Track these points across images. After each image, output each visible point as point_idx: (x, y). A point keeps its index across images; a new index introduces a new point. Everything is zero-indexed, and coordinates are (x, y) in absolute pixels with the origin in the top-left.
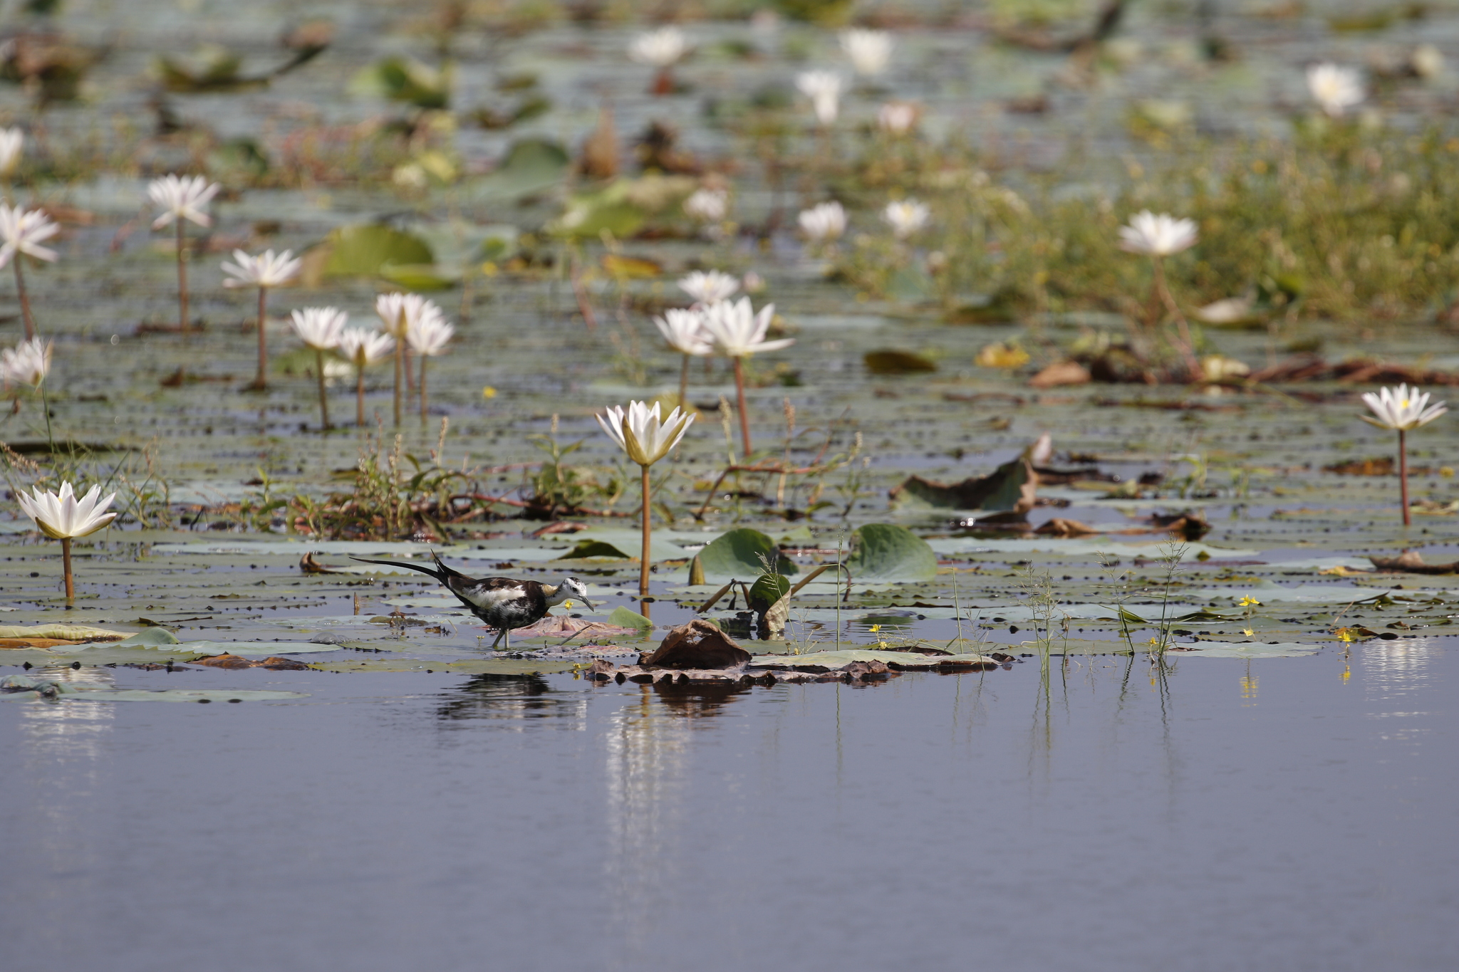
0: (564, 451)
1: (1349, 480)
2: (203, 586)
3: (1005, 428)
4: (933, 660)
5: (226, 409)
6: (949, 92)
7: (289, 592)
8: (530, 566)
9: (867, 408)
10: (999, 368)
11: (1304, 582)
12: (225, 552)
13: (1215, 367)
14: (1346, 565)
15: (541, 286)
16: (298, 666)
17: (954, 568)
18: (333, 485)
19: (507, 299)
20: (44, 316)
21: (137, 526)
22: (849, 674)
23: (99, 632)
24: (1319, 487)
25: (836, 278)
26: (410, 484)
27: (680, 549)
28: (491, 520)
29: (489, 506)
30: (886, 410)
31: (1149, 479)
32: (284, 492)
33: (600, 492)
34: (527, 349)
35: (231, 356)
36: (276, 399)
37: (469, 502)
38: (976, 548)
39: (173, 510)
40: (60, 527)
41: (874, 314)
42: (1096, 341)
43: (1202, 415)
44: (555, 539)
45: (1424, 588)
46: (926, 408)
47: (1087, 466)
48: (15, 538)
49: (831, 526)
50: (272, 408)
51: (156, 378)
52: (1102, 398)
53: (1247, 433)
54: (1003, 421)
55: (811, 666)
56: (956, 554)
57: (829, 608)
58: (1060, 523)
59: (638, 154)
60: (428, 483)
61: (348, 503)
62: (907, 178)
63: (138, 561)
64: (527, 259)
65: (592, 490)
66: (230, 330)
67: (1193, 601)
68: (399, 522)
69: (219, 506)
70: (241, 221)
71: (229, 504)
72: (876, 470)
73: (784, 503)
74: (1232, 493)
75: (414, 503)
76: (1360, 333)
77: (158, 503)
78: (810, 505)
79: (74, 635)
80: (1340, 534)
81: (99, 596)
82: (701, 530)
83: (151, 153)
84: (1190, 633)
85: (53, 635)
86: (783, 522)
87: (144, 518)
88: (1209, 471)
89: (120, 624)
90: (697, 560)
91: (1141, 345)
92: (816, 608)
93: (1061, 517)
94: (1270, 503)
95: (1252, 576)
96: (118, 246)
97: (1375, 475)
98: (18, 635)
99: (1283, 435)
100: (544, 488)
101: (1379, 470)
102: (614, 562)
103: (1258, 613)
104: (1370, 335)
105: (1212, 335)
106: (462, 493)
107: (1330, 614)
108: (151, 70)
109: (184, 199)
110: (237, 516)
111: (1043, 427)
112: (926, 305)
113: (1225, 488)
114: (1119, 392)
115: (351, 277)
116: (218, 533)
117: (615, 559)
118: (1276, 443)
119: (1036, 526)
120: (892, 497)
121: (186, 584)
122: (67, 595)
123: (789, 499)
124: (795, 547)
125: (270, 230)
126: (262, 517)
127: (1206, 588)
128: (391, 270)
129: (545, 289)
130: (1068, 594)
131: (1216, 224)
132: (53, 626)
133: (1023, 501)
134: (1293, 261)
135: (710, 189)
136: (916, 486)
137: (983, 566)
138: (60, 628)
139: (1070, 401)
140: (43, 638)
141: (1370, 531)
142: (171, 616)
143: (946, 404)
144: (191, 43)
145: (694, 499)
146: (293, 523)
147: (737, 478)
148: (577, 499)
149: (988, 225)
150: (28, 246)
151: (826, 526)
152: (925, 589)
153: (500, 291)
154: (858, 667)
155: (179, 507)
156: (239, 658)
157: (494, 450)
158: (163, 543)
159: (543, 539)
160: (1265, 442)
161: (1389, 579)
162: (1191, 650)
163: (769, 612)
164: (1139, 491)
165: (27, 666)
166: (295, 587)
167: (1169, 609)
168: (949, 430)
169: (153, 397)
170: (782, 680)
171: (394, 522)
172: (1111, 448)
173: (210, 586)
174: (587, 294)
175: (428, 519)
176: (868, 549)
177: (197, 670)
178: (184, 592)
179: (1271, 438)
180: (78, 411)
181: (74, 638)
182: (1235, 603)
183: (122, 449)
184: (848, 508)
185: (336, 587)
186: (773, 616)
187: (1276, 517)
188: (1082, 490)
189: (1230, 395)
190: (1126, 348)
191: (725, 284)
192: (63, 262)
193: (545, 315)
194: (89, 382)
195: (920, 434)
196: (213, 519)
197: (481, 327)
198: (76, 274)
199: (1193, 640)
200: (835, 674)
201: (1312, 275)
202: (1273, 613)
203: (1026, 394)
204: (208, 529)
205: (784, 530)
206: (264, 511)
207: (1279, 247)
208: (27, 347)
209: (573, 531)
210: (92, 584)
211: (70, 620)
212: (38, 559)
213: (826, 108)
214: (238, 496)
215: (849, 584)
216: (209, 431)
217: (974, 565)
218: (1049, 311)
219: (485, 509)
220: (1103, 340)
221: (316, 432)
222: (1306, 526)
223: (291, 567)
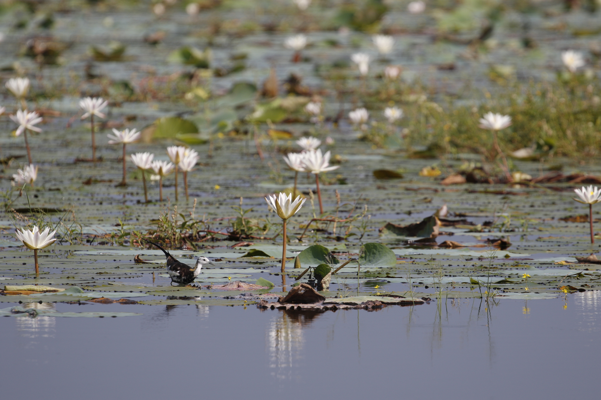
0: (245, 212)
1: (570, 224)
2: (94, 269)
3: (430, 202)
4: (397, 300)
5: (109, 194)
6: (417, 61)
7: (128, 271)
8: (229, 260)
9: (373, 193)
10: (429, 177)
11: (548, 267)
12: (104, 254)
13: (518, 176)
14: (566, 260)
15: (242, 143)
16: (133, 303)
17: (403, 261)
18: (150, 226)
19: (228, 148)
20: (36, 155)
21: (68, 244)
22: (367, 306)
23: (49, 288)
24: (557, 227)
25: (363, 139)
26: (181, 226)
27: (292, 253)
28: (215, 241)
29: (214, 235)
30: (381, 194)
31: (487, 224)
32: (130, 229)
33: (259, 229)
34: (235, 169)
35: (113, 172)
36: (130, 190)
37: (205, 233)
38: (414, 253)
39: (83, 236)
40: (33, 245)
41: (379, 154)
42: (469, 166)
43: (512, 197)
44: (240, 249)
45: (597, 270)
46: (398, 194)
47: (462, 218)
48: (18, 248)
49: (354, 244)
50: (128, 194)
51: (81, 181)
52: (470, 189)
53: (530, 204)
54: (429, 199)
55: (350, 303)
56: (405, 255)
57: (351, 278)
58: (449, 243)
59: (286, 87)
60: (188, 226)
61: (155, 234)
62: (396, 97)
63: (67, 258)
64: (237, 131)
65: (257, 228)
66: (112, 161)
67: (501, 275)
68: (176, 242)
69: (102, 234)
70: (121, 115)
71: (106, 234)
72: (374, 220)
73: (336, 234)
74: (521, 230)
75: (182, 234)
76: (579, 162)
77: (77, 234)
78: (346, 235)
79: (38, 289)
80: (565, 247)
81: (49, 273)
82: (301, 245)
83: (85, 86)
84: (500, 289)
85: (30, 289)
86: (335, 242)
87: (71, 240)
88: (512, 221)
89: (58, 285)
90: (298, 258)
91: (487, 167)
92: (346, 278)
93: (449, 240)
94: (537, 234)
95: (527, 264)
96: (70, 126)
97: (581, 222)
98: (15, 290)
99: (544, 205)
100: (237, 228)
101: (582, 220)
102: (264, 258)
103: (528, 280)
104: (583, 163)
105: (517, 163)
106: (203, 230)
107: (558, 281)
108: (88, 52)
109: (94, 107)
110: (110, 239)
111: (445, 201)
112: (401, 150)
113: (518, 228)
114: (478, 187)
115: (164, 139)
116: (101, 246)
117: (264, 257)
118: (541, 208)
119: (439, 244)
120: (380, 231)
121: (87, 268)
122: (36, 272)
123: (338, 232)
124: (339, 252)
125: (132, 119)
126: (120, 239)
127: (507, 270)
128: (180, 136)
129: (244, 143)
130: (450, 272)
131: (520, 118)
132: (30, 286)
133: (433, 233)
134: (551, 132)
135: (314, 102)
136: (390, 227)
137: (416, 260)
138: (33, 287)
139: (457, 191)
140: (26, 290)
141: (577, 246)
142: (78, 281)
143: (406, 192)
144: (107, 40)
145: (299, 232)
146: (133, 242)
147: (317, 223)
148: (250, 232)
149: (427, 117)
150: (29, 126)
151: (353, 244)
152: (391, 270)
153: (224, 145)
154: (370, 303)
155: (86, 235)
156: (108, 299)
157: (218, 211)
158: (78, 251)
159: (236, 249)
160: (536, 208)
161: (583, 266)
162: (505, 296)
163: (323, 280)
164: (482, 229)
165: (20, 302)
166: (132, 269)
167: (490, 278)
168: (406, 203)
169: (79, 189)
170: (340, 309)
171: (174, 241)
172: (473, 210)
173: (96, 269)
174: (260, 146)
175: (188, 240)
176: (368, 254)
177: (91, 304)
178: (86, 271)
179: (539, 206)
180: (48, 195)
181: (38, 290)
182: (518, 276)
183: (65, 211)
184: (362, 236)
185: (148, 269)
186: (324, 282)
187: (539, 240)
188: (459, 228)
189: (524, 188)
190: (481, 169)
191: (315, 142)
192: (46, 133)
193: (243, 155)
194: (53, 182)
195: (394, 205)
196: (99, 240)
197: (216, 160)
198: (51, 137)
199: (503, 292)
200: (361, 306)
201: (559, 138)
202: (534, 280)
203: (439, 188)
204: (97, 244)
205: (335, 245)
206: (121, 237)
207: (546, 127)
208: (28, 168)
209: (248, 245)
210: (48, 268)
211: (36, 283)
212: (26, 257)
213: (364, 68)
214: (111, 231)
215: (360, 268)
216: (101, 203)
217: (412, 260)
218: (451, 153)
219: (212, 236)
220: (473, 165)
221: (143, 204)
222: (551, 244)
223: (130, 261)
